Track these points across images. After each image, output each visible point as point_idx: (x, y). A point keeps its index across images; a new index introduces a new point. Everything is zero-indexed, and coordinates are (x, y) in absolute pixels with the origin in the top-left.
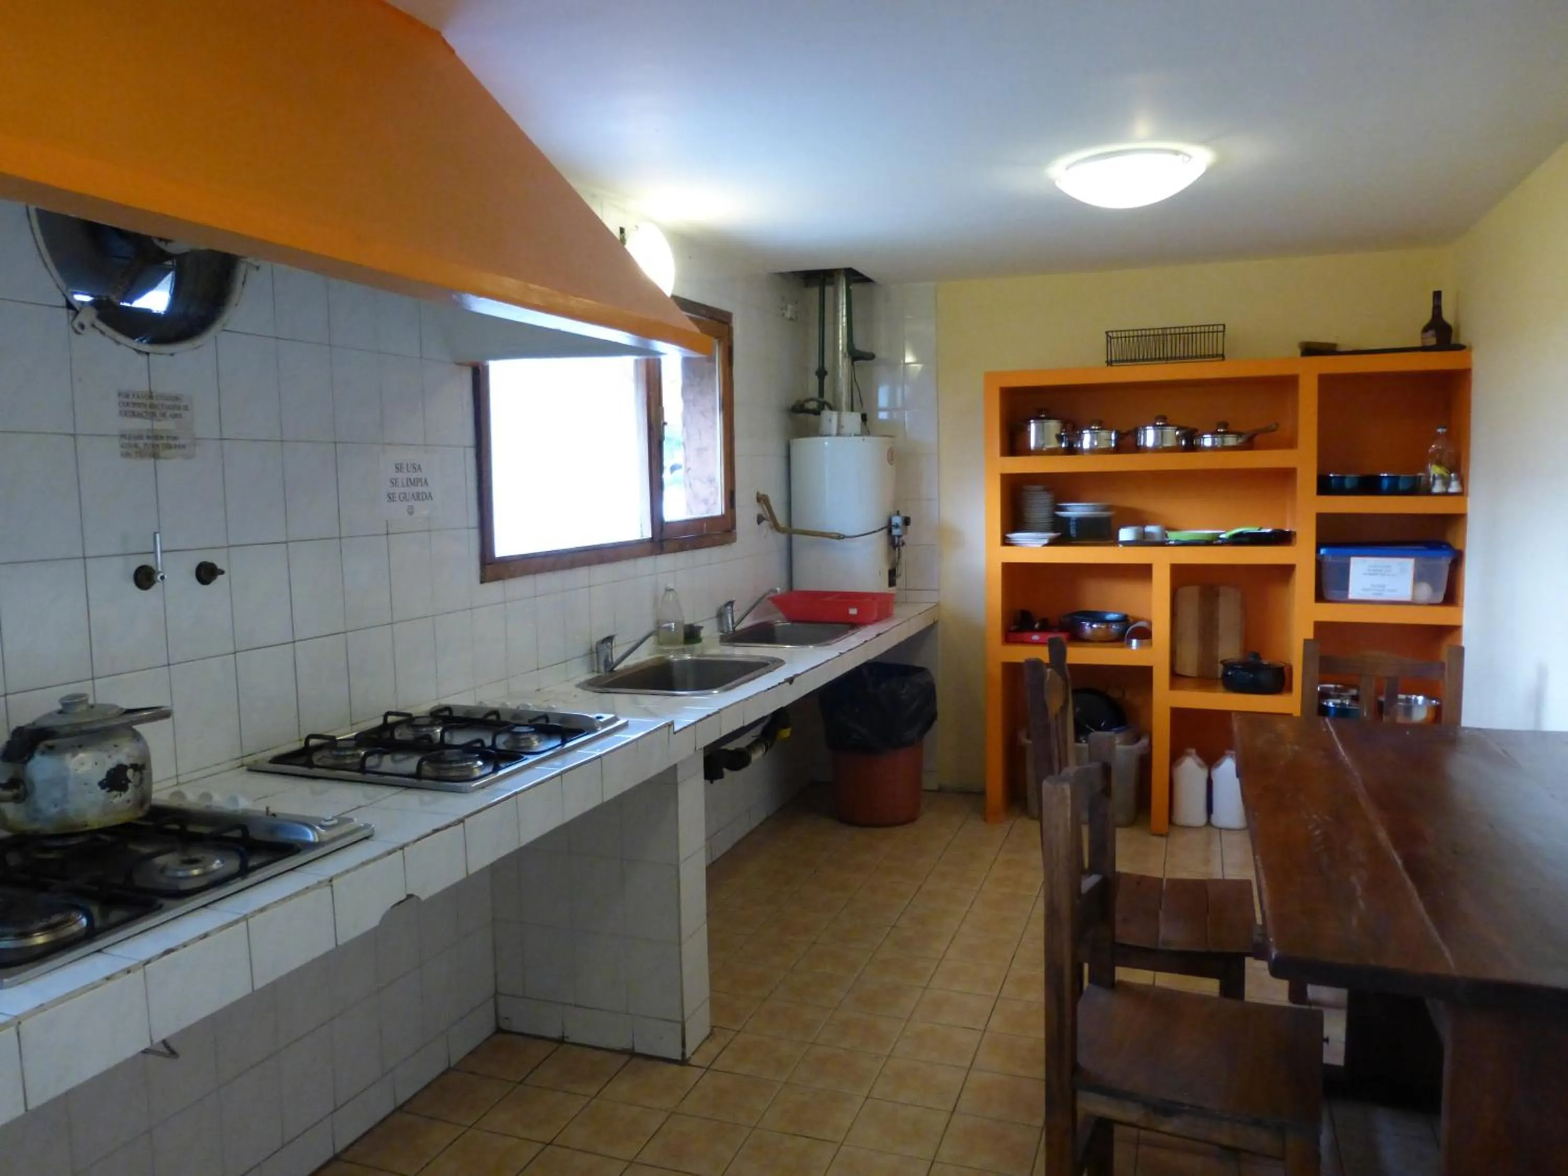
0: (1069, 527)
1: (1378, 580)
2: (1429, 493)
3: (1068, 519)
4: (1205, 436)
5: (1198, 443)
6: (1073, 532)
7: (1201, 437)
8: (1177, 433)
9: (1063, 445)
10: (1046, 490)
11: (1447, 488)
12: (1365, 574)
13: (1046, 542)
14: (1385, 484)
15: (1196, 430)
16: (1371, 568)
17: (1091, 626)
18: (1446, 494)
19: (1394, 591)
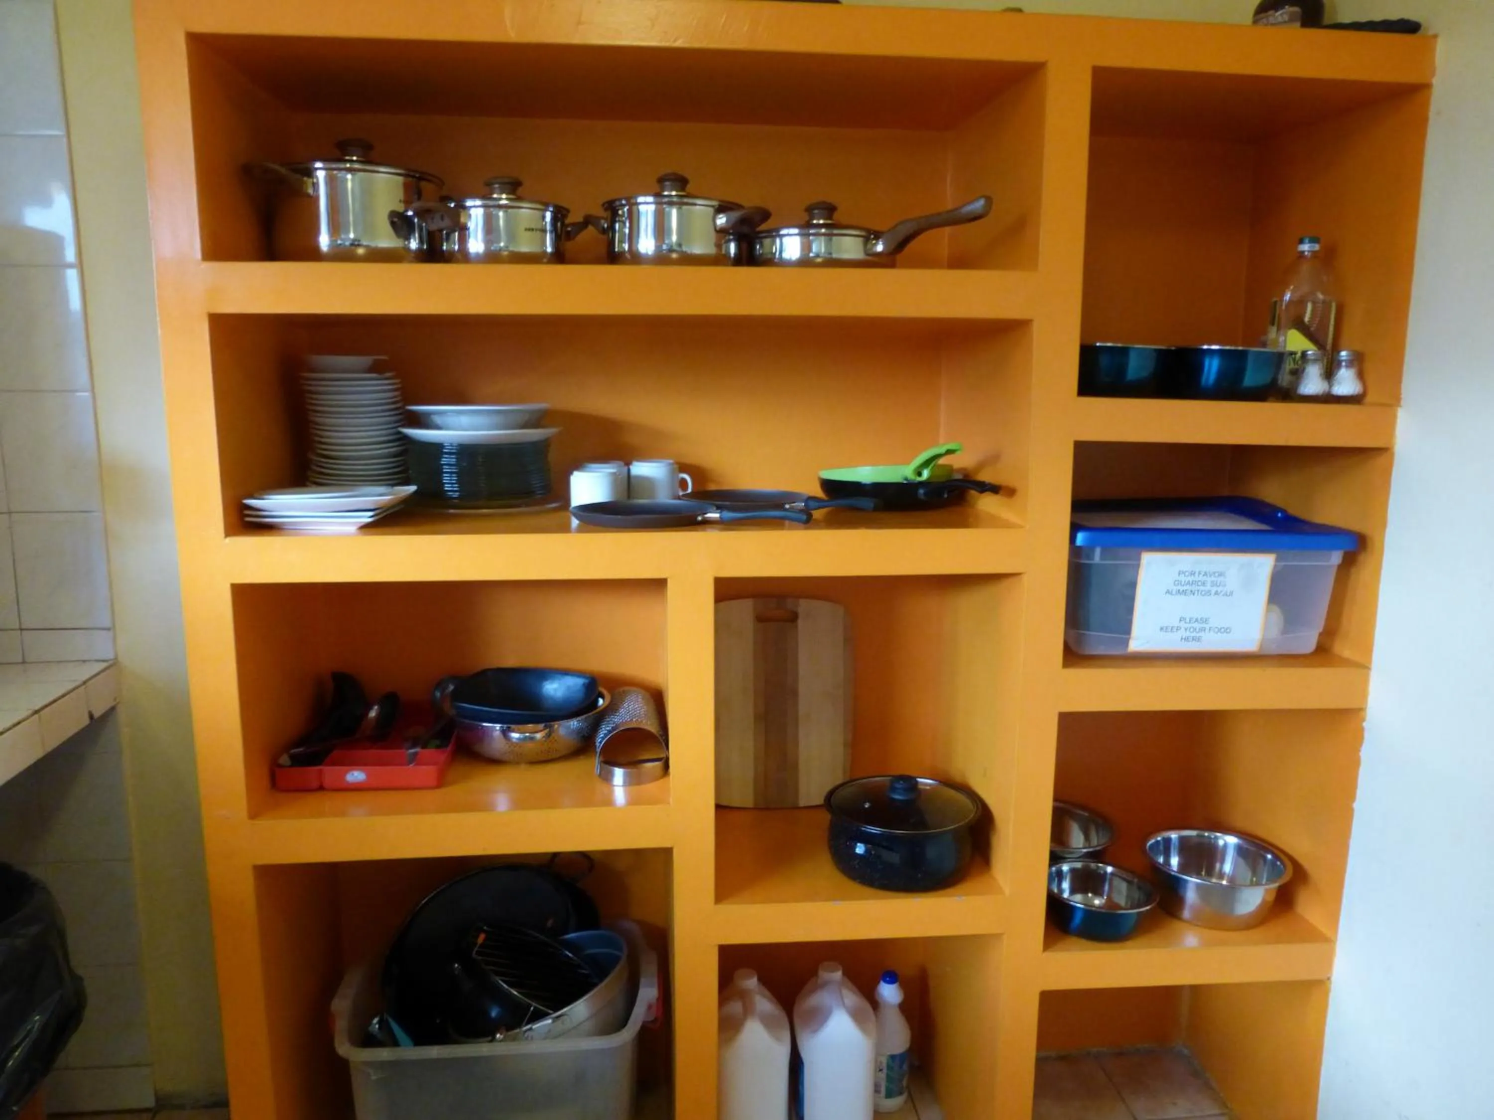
0: (438, 472)
1: (1194, 607)
2: (1289, 395)
3: (436, 449)
4: (784, 232)
5: (766, 250)
6: (450, 483)
7: (774, 233)
8: (721, 220)
9: (414, 245)
10: (376, 368)
11: (1331, 385)
12: (1168, 592)
13: (366, 518)
14: (1212, 368)
15: (765, 215)
16: (1182, 578)
17: (505, 733)
18: (1328, 399)
19: (1227, 630)
